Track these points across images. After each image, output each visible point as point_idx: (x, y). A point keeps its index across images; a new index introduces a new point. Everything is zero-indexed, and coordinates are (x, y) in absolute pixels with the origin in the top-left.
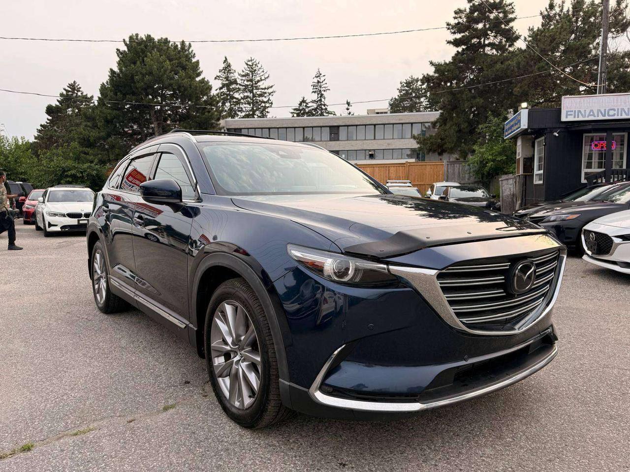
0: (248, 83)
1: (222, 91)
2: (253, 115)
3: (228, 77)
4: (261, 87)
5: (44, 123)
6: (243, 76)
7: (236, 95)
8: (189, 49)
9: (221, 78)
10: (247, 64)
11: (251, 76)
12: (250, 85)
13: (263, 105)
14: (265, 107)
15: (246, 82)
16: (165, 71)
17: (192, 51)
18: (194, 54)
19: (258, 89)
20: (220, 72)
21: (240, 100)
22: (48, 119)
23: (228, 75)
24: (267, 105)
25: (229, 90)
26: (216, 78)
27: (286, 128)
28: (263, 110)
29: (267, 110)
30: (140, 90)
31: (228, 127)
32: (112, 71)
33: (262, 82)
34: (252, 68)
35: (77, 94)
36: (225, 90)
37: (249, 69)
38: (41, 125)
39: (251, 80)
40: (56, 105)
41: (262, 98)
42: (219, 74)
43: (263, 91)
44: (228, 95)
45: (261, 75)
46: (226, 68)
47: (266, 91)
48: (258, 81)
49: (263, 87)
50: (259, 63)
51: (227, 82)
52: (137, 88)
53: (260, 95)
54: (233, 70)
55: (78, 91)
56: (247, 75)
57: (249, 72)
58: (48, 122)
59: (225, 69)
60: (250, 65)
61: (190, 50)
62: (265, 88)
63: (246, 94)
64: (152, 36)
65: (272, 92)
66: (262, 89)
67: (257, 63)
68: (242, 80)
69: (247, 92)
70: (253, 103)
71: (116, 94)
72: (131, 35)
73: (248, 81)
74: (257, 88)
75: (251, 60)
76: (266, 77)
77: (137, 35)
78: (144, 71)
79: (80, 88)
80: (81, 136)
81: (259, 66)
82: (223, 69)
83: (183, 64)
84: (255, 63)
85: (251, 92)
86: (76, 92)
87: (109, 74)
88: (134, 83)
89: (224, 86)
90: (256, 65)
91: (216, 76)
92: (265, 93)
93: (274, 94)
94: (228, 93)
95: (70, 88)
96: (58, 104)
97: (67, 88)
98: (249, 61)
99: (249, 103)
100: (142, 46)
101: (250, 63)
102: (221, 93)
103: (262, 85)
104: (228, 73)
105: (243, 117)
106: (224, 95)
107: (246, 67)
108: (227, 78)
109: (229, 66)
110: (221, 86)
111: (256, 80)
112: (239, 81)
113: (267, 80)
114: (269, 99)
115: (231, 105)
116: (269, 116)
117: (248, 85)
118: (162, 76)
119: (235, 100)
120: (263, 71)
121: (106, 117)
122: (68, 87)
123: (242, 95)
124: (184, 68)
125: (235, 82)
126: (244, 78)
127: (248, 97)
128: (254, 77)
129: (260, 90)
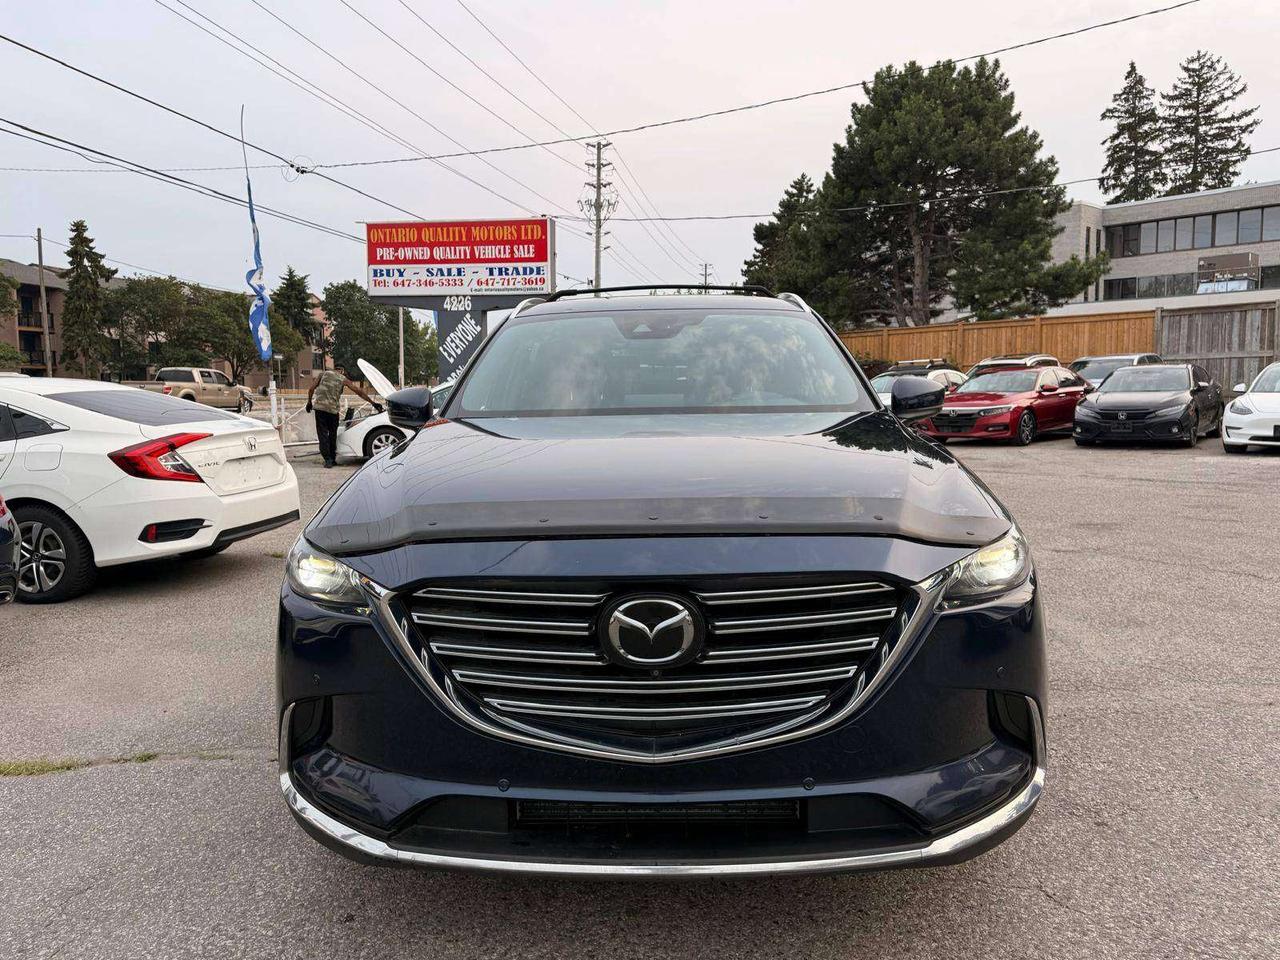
0: (1187, 113)
1: (1116, 142)
2: (1193, 188)
3: (1135, 108)
4: (1220, 117)
5: (750, 258)
6: (1172, 98)
7: (1154, 146)
8: (994, 73)
9: (1116, 114)
10: (1186, 69)
11: (1195, 94)
12: (1189, 117)
13: (1222, 157)
14: (1227, 163)
15: (1181, 113)
16: (933, 130)
17: (1002, 75)
18: (1007, 81)
19: (1211, 124)
20: (1115, 100)
21: (1162, 155)
22: (757, 251)
23: (1134, 103)
24: (1235, 157)
25: (1134, 138)
26: (1104, 116)
27: (1262, 208)
28: (1222, 170)
29: (1231, 170)
30: (884, 176)
31: (1107, 224)
32: (837, 147)
33: (1225, 104)
34: (1200, 75)
35: (806, 197)
36: (1124, 139)
37: (1190, 80)
38: (746, 263)
39: (1195, 106)
40: (770, 223)
41: (1222, 142)
42: (1112, 106)
43: (1225, 124)
44: (1130, 150)
45: (1223, 87)
46: (1131, 87)
47: (1234, 124)
48: (1215, 104)
49: (1227, 115)
50: (1218, 61)
51: (1131, 120)
52: (879, 174)
53: (1217, 137)
54: (1147, 89)
55: (807, 193)
56: (1188, 93)
57: (1190, 87)
58: (758, 254)
59: (1128, 91)
60: (1194, 70)
61: (997, 75)
62: (1233, 118)
63: (1178, 140)
64: (918, 64)
65: (1251, 125)
66: (1223, 121)
67: (1215, 60)
68: (1170, 107)
69: (1181, 134)
70: (1195, 158)
71: (841, 191)
72: (879, 70)
73: (1185, 108)
74: (1209, 121)
75: (1199, 58)
76: (1236, 91)
77: (890, 68)
78: (893, 138)
79: (812, 185)
80: (784, 278)
81: (1219, 67)
82: (1124, 93)
83: (977, 107)
84: (1209, 63)
85: (1193, 132)
86: (805, 194)
87: (834, 154)
88: (875, 164)
89: (1122, 129)
90: (1210, 67)
91: (1105, 110)
92: (1232, 129)
93: (1256, 128)
94: (1133, 144)
95: (796, 188)
96: (775, 220)
97: (791, 190)
98: (1193, 61)
99: (1185, 161)
100: (897, 88)
101: (1196, 65)
102: (1117, 146)
103: (1222, 111)
104: (1135, 98)
105: (1168, 194)
106: (1121, 150)
107: (1186, 75)
108: (1131, 113)
109: (1140, 81)
110: (1116, 131)
111: (1210, 102)
112: (1161, 112)
113: (1239, 98)
114: (1240, 142)
115: (1137, 170)
116: (1237, 182)
117: (1184, 118)
118: (926, 141)
119: (1147, 158)
120: (1231, 78)
121: (825, 238)
122: (792, 186)
123: (1168, 144)
124: (978, 115)
125: (1152, 116)
126: (1176, 103)
127: (1182, 145)
128: (1203, 95)
129: (1215, 126)
